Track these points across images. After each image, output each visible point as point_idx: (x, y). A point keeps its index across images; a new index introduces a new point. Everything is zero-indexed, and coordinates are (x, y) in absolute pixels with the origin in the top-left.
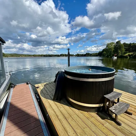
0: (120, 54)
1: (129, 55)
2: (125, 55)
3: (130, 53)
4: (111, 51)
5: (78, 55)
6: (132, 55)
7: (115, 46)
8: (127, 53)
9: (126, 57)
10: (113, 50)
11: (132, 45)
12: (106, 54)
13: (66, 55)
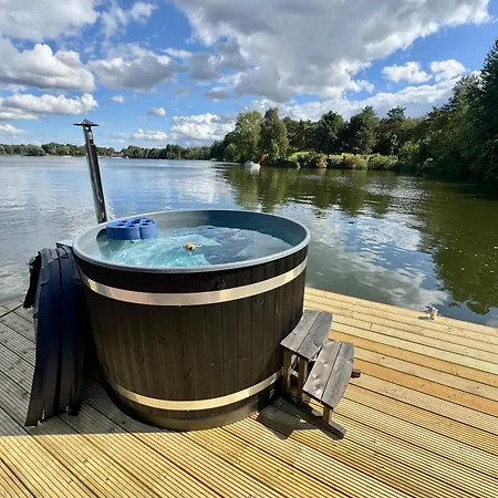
0: (277, 156)
1: (300, 160)
2: (290, 159)
3: (303, 154)
4: (251, 144)
5: (133, 154)
6: (306, 157)
7: (262, 125)
8: (294, 152)
9: (293, 165)
10: (256, 138)
11: (306, 127)
12: (236, 154)
13: (74, 151)
